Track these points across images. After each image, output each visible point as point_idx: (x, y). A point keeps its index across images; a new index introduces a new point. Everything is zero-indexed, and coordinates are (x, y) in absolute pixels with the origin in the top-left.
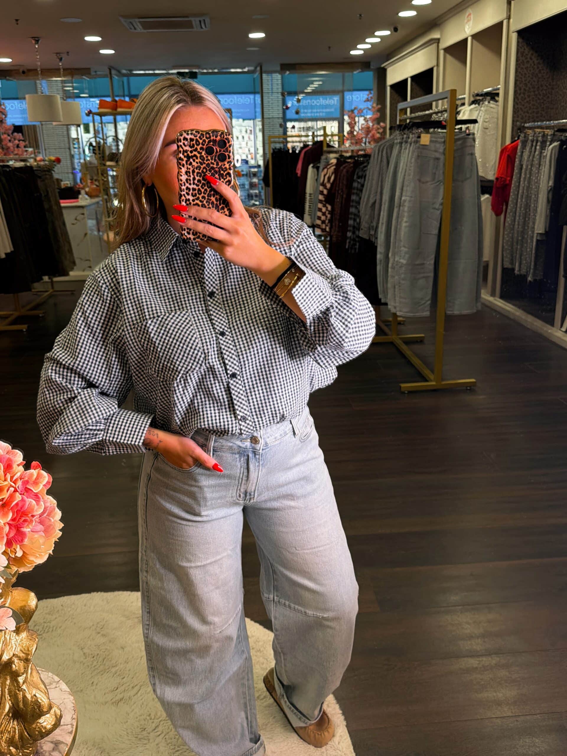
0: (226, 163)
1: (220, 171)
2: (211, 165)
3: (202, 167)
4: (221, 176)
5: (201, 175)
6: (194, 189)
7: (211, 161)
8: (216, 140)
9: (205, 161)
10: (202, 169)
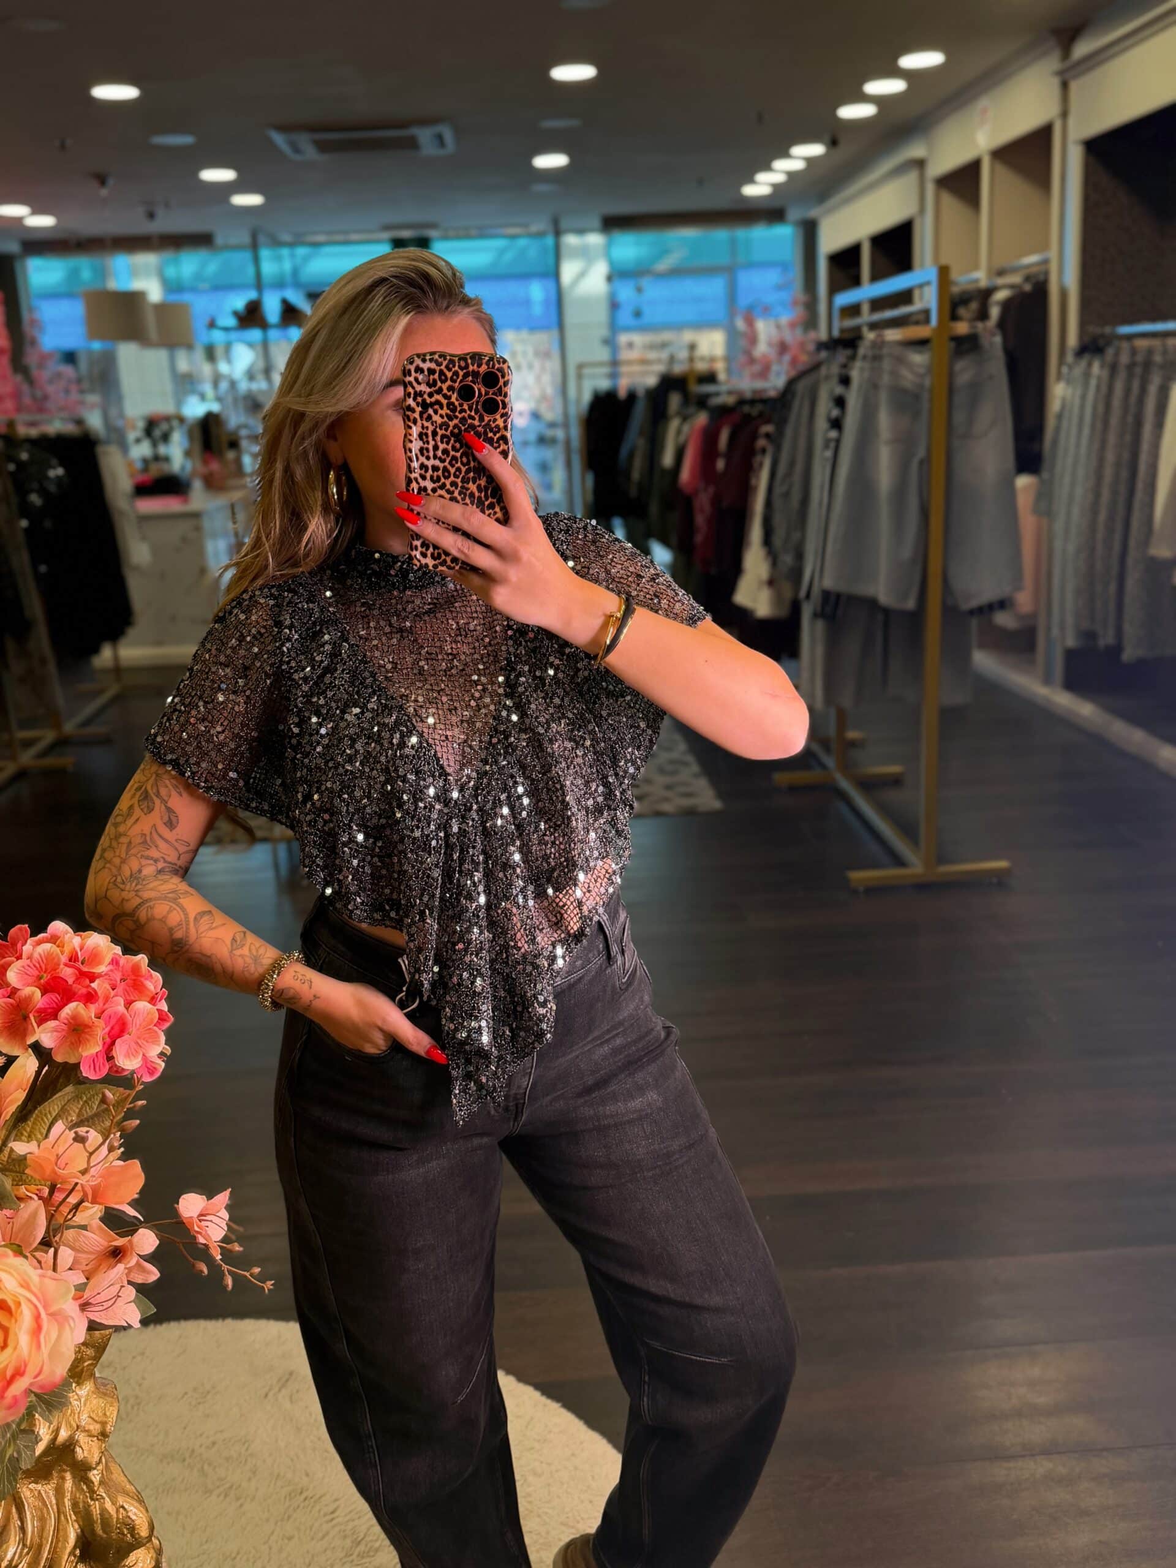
0: (498, 417)
1: (486, 433)
2: (470, 421)
3: (451, 424)
4: (490, 441)
5: (450, 440)
6: (435, 468)
7: (468, 412)
8: (478, 372)
9: (457, 414)
10: (451, 428)
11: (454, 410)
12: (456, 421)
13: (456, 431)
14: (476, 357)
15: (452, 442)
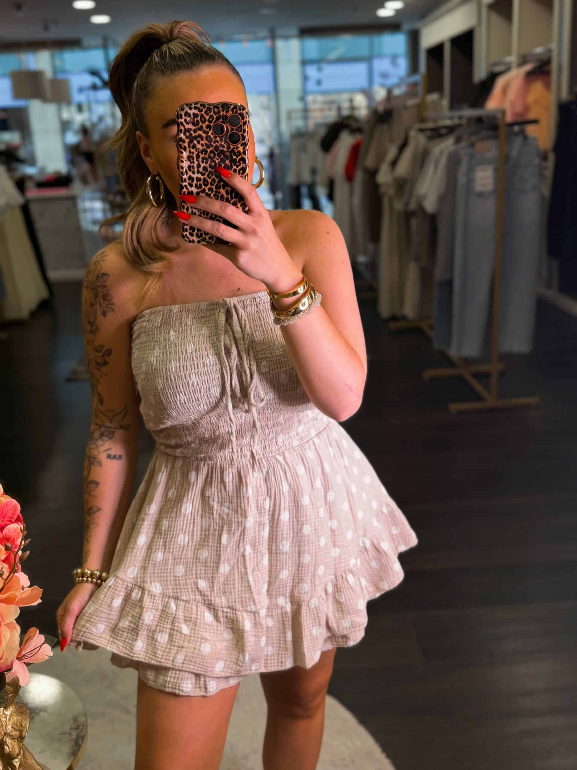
0: (239, 145)
1: (231, 155)
2: (221, 148)
3: (209, 150)
4: (233, 161)
5: (208, 161)
6: (198, 179)
7: (220, 142)
8: (226, 116)
9: (212, 143)
10: (208, 153)
11: (210, 141)
12: (212, 149)
13: (212, 155)
14: (225, 106)
15: (209, 162)
